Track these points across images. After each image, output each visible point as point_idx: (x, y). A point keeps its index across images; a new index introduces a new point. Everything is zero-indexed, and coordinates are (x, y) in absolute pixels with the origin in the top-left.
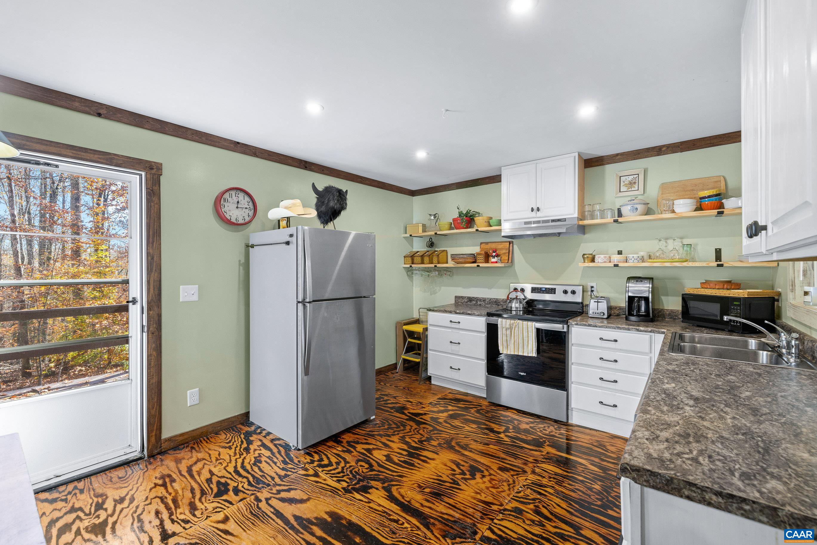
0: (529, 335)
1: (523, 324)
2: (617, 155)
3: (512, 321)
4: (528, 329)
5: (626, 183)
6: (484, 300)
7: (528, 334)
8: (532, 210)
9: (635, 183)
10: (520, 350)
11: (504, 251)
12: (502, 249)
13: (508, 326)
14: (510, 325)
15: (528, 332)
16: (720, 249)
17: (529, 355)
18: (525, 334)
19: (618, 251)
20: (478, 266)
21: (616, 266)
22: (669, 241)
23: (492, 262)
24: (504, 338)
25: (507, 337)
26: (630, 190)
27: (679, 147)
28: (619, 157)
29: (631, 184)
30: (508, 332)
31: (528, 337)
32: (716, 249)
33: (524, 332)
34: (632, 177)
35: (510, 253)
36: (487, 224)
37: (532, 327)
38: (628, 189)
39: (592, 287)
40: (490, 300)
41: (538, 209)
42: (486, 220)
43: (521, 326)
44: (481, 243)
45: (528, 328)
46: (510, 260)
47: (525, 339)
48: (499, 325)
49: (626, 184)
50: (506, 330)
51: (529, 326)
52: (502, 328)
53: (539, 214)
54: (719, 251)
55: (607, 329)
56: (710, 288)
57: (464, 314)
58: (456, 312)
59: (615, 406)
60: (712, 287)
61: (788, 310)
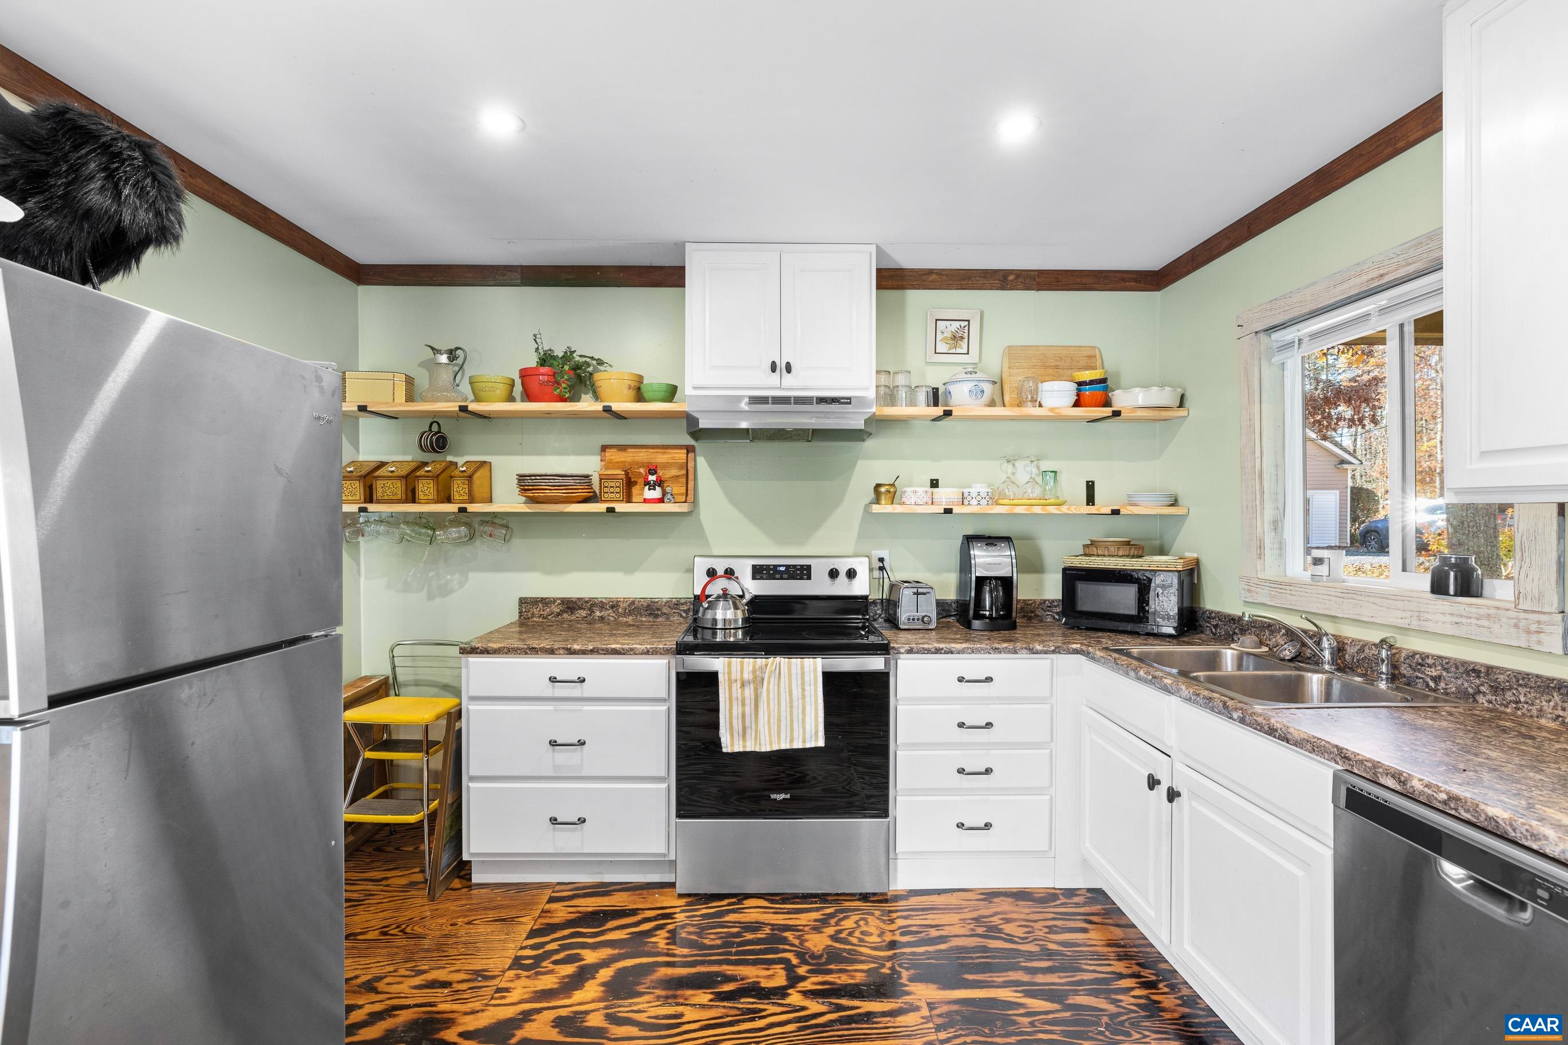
0: (807, 693)
1: (789, 665)
2: (930, 272)
3: (760, 662)
4: (803, 678)
5: (945, 335)
6: (614, 605)
7: (803, 690)
8: (774, 367)
9: (962, 338)
10: (783, 736)
11: (674, 472)
12: (667, 466)
13: (747, 676)
14: (754, 672)
15: (803, 684)
16: (1093, 482)
17: (808, 745)
18: (796, 692)
19: (932, 481)
20: (611, 510)
21: (948, 511)
22: (1018, 464)
23: (646, 501)
24: (737, 710)
25: (743, 704)
26: (953, 351)
27: (1035, 279)
28: (933, 277)
29: (956, 338)
30: (749, 692)
31: (804, 697)
32: (1088, 482)
33: (794, 687)
34: (957, 324)
35: (688, 476)
36: (632, 393)
37: (815, 670)
38: (950, 349)
39: (881, 560)
40: (633, 603)
41: (789, 368)
42: (633, 384)
43: (784, 670)
44: (604, 448)
45: (803, 674)
46: (690, 495)
47: (795, 704)
48: (721, 677)
49: (945, 338)
50: (743, 685)
51: (806, 670)
52: (731, 682)
53: (788, 380)
54: (1090, 487)
55: (973, 656)
56: (1098, 556)
57: (597, 652)
58: (570, 649)
59: (988, 826)
60: (1100, 552)
61: (1249, 591)
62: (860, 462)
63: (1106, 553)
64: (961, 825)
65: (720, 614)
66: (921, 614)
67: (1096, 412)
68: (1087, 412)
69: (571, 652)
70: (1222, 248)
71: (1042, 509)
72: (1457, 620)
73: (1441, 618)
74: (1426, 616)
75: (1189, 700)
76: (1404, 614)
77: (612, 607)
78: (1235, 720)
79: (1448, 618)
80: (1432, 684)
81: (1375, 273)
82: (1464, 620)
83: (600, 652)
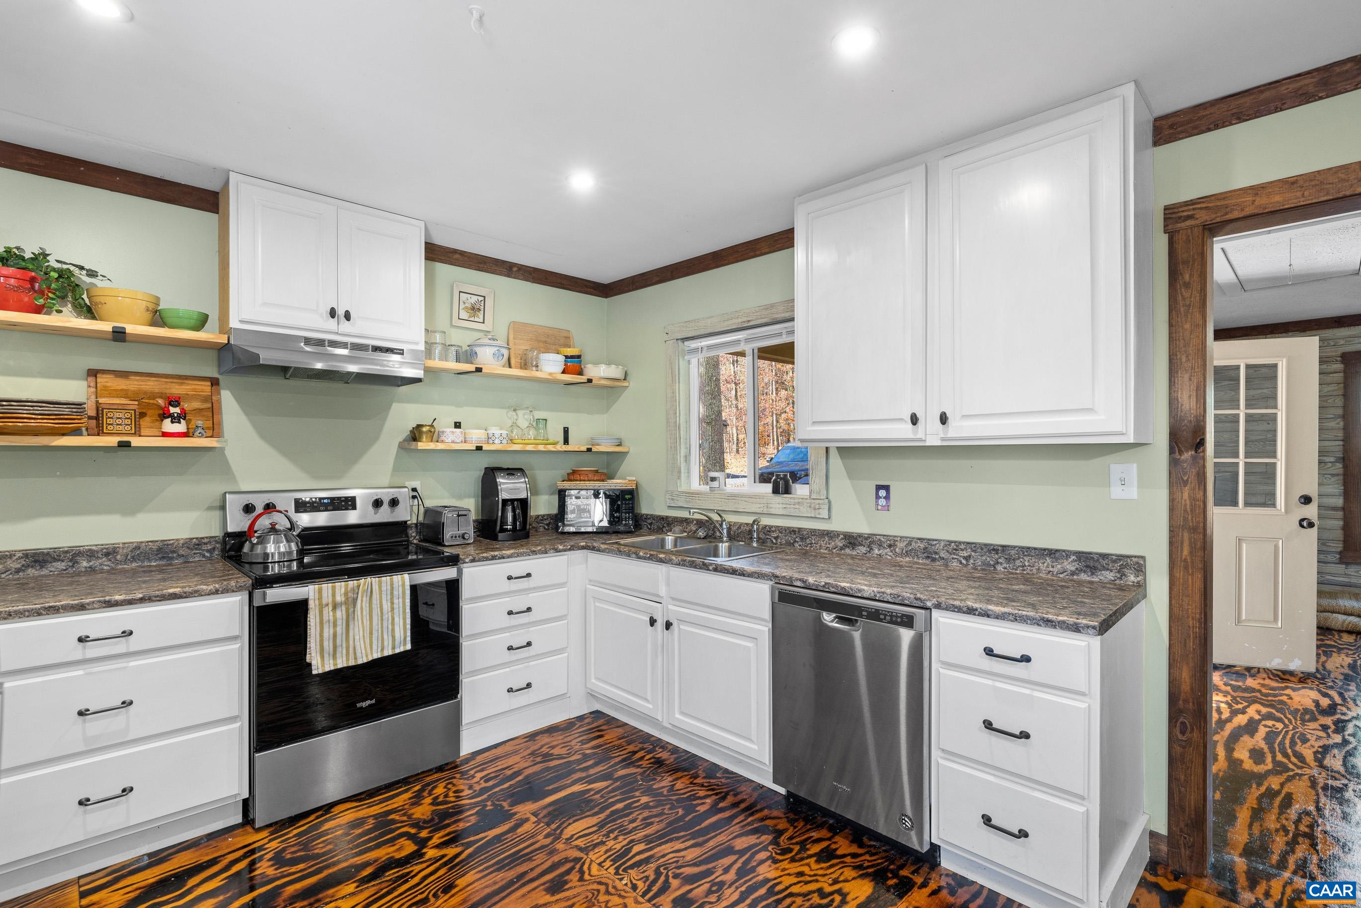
0: (395, 606)
1: (380, 583)
2: (455, 251)
3: (352, 583)
4: (392, 594)
5: (467, 305)
6: (110, 552)
7: (392, 603)
8: (333, 313)
9: (479, 310)
10: (375, 647)
11: (196, 405)
12: (189, 398)
13: (339, 598)
14: (346, 594)
15: (392, 599)
16: (568, 428)
17: (397, 651)
18: (386, 606)
19: (456, 423)
20: (124, 445)
21: (479, 448)
22: (519, 412)
23: (165, 435)
24: (328, 632)
25: (335, 625)
26: (472, 319)
27: (531, 274)
28: (457, 256)
29: (474, 309)
30: (340, 614)
31: (393, 609)
32: (564, 428)
33: (384, 602)
34: (475, 298)
35: (212, 411)
36: (148, 316)
37: (403, 585)
38: (470, 317)
39: (414, 490)
40: (138, 548)
41: (347, 316)
42: (151, 306)
43: (376, 588)
44: (93, 373)
45: (392, 589)
46: (215, 430)
47: (385, 617)
48: (311, 604)
49: (466, 308)
50: (335, 607)
51: (395, 585)
52: (321, 607)
53: (345, 326)
54: (566, 431)
55: (518, 559)
56: (580, 481)
57: (149, 599)
58: (109, 601)
59: (529, 685)
60: (582, 478)
61: (673, 499)
62: (395, 406)
63: (586, 479)
64: (510, 690)
65: (271, 548)
66: (461, 532)
67: (577, 378)
68: (572, 378)
69: (111, 604)
70: (654, 281)
71: (544, 447)
72: (785, 506)
73: (777, 506)
74: (771, 506)
75: (679, 564)
76: (760, 506)
77: (107, 554)
78: (711, 571)
79: (781, 506)
80: (774, 541)
81: (745, 319)
82: (788, 506)
83: (154, 599)
